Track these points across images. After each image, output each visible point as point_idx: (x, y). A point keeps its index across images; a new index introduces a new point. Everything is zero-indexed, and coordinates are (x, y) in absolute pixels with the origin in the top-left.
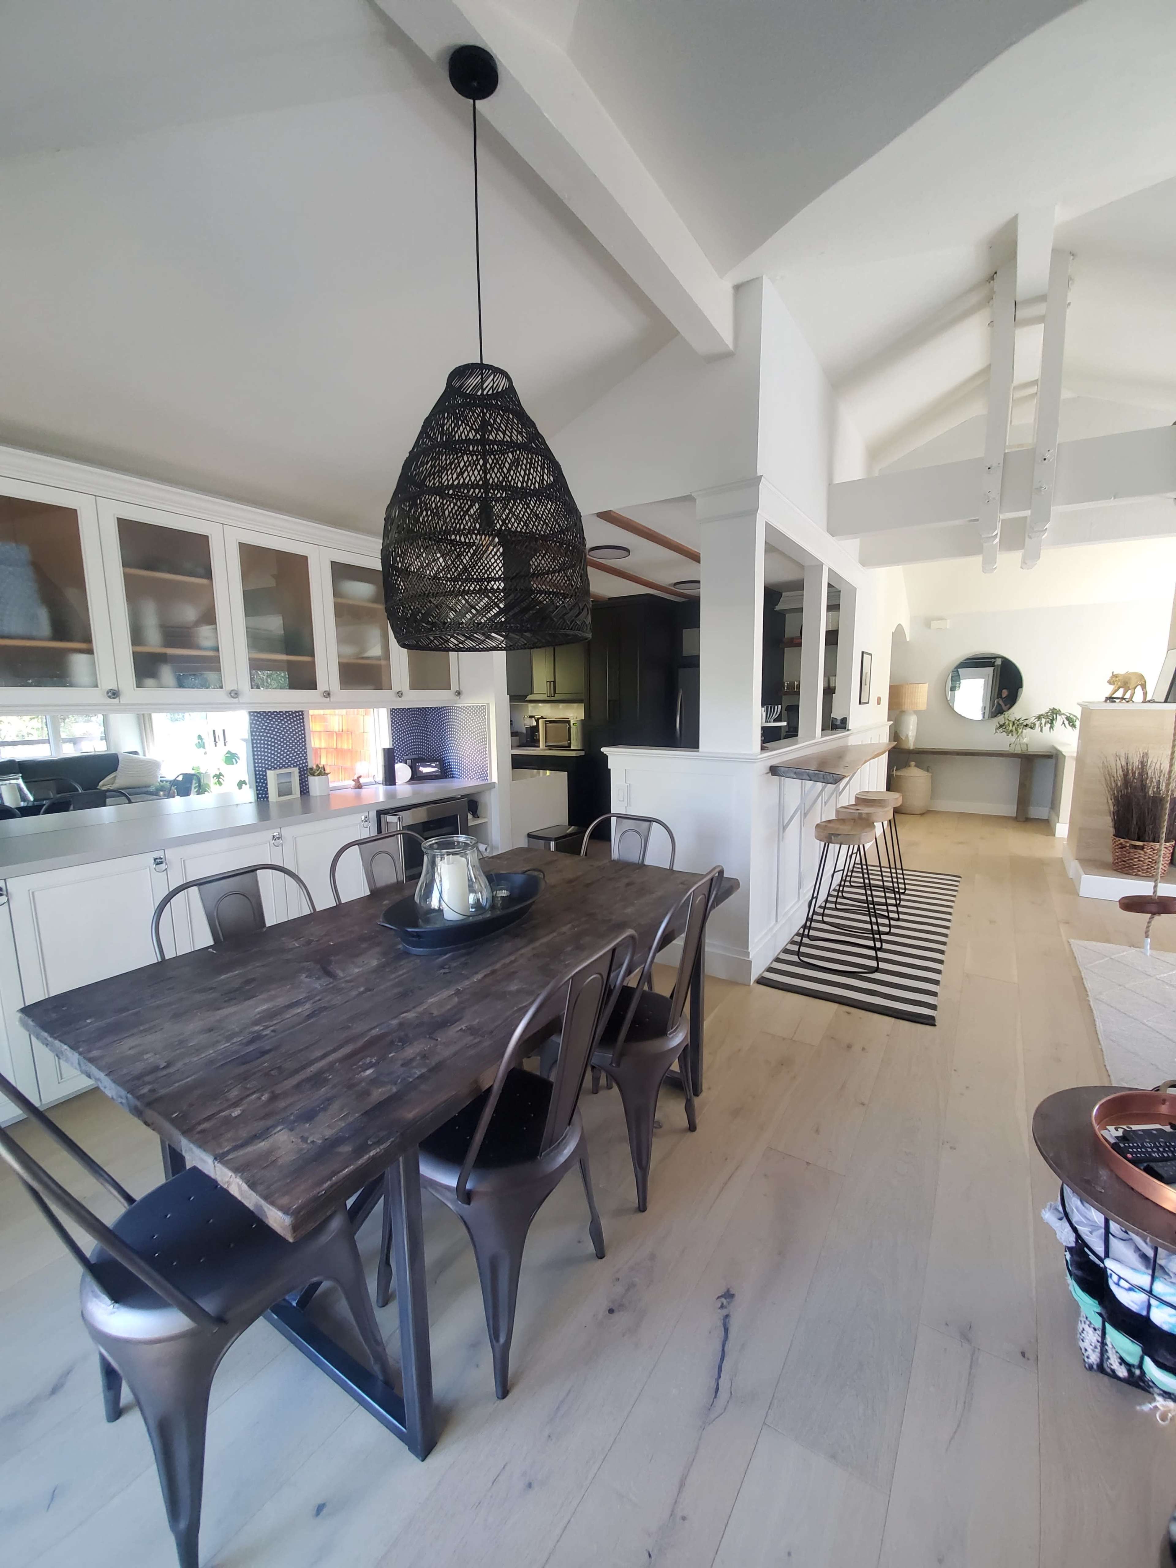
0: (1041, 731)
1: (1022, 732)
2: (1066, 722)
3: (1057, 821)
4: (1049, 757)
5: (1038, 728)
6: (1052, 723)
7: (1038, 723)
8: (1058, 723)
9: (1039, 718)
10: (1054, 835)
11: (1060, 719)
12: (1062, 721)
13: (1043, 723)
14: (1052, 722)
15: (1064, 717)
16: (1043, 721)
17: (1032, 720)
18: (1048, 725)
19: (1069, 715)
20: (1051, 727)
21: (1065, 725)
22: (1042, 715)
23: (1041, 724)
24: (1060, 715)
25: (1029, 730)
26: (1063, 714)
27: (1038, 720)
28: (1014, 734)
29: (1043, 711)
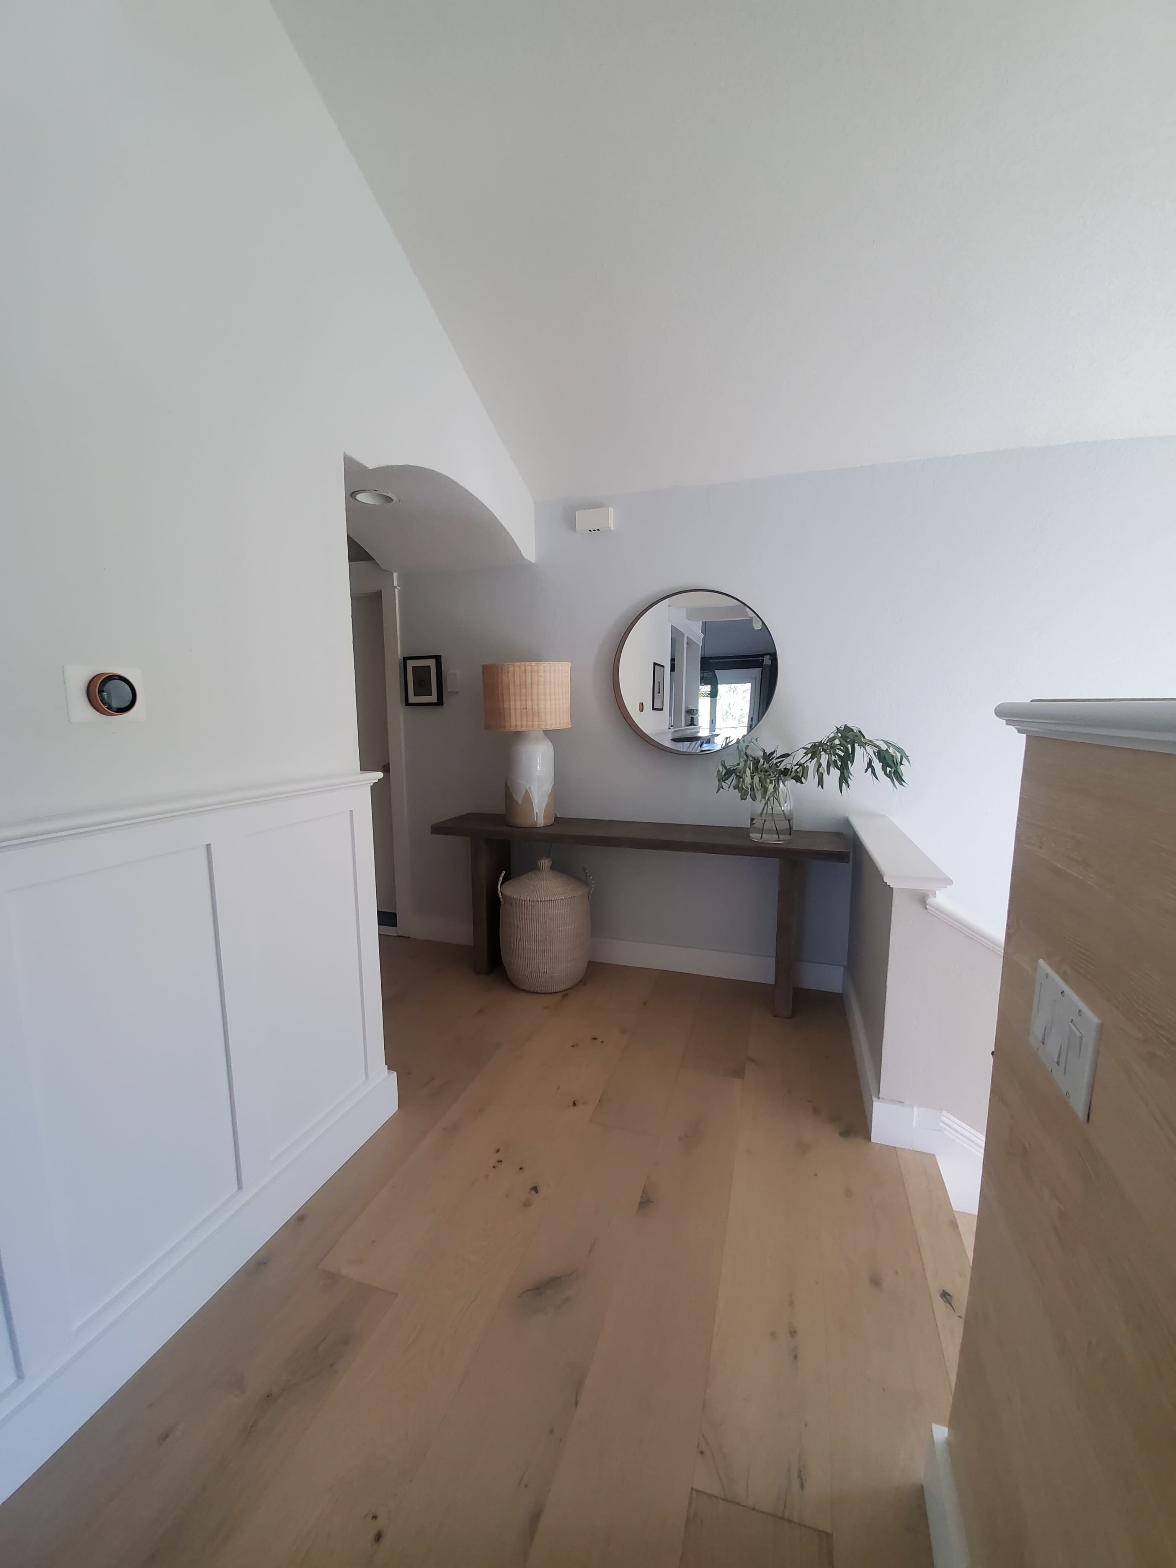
0: (821, 783)
1: (776, 789)
2: (877, 765)
3: (873, 1091)
4: (840, 857)
5: (812, 779)
6: (844, 769)
7: (812, 765)
8: (858, 767)
9: (814, 751)
10: (868, 1137)
11: (861, 756)
12: (866, 760)
13: (824, 765)
14: (844, 764)
15: (870, 750)
16: (824, 759)
17: (800, 756)
18: (836, 773)
19: (884, 747)
20: (844, 779)
21: (874, 772)
22: (821, 744)
23: (820, 765)
24: (863, 745)
25: (791, 783)
26: (871, 743)
27: (812, 758)
28: (759, 795)
29: (823, 733)
